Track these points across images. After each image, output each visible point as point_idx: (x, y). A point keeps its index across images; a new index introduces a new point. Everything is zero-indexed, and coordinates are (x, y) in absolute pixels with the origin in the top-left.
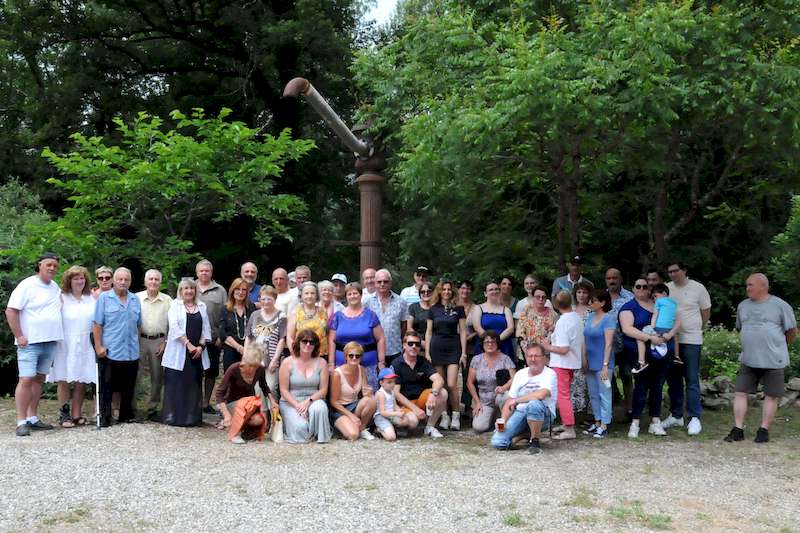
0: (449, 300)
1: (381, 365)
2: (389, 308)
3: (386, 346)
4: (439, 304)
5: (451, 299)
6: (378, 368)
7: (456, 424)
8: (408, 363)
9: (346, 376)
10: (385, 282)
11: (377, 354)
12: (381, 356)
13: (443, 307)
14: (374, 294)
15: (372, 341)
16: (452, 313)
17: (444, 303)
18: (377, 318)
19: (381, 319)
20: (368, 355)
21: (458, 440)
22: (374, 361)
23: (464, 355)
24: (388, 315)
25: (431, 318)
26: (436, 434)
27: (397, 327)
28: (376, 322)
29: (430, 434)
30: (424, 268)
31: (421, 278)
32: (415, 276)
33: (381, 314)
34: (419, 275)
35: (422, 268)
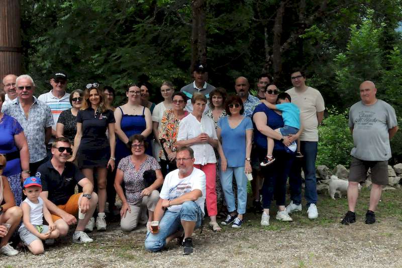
0: (98, 105)
1: (25, 175)
2: (32, 114)
3: (30, 152)
4: (90, 109)
5: (99, 103)
6: (21, 177)
7: (102, 224)
8: (56, 168)
10: (27, 88)
11: (20, 162)
12: (25, 164)
13: (93, 110)
14: (15, 100)
15: (15, 149)
16: (102, 117)
17: (94, 107)
18: (18, 125)
19: (23, 126)
20: (11, 164)
21: (109, 243)
22: (18, 169)
23: (112, 158)
24: (30, 124)
25: (81, 121)
26: (86, 239)
27: (41, 134)
28: (19, 129)
29: (79, 239)
30: (62, 74)
31: (59, 84)
32: (53, 83)
33: (24, 121)
34: (57, 81)
35: (59, 74)
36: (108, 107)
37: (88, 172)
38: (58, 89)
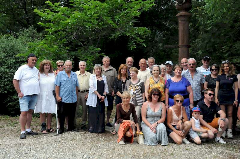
0: (228, 72)
1: (192, 106)
2: (195, 77)
3: (194, 96)
4: (224, 74)
5: (229, 71)
6: (190, 107)
7: (230, 135)
8: (207, 104)
9: (175, 111)
10: (193, 64)
11: (189, 100)
12: (192, 101)
13: (225, 75)
14: (187, 70)
15: (187, 94)
17: (226, 73)
18: (189, 82)
19: (191, 82)
20: (186, 100)
21: (236, 146)
22: (188, 103)
23: (236, 100)
24: (194, 82)
25: (219, 81)
26: (222, 142)
27: (199, 87)
28: (188, 84)
29: (219, 141)
30: (207, 57)
31: (206, 62)
32: (203, 61)
33: (191, 80)
34: (205, 61)
35: (206, 57)
36: (234, 73)
37: (222, 107)
38: (205, 64)
